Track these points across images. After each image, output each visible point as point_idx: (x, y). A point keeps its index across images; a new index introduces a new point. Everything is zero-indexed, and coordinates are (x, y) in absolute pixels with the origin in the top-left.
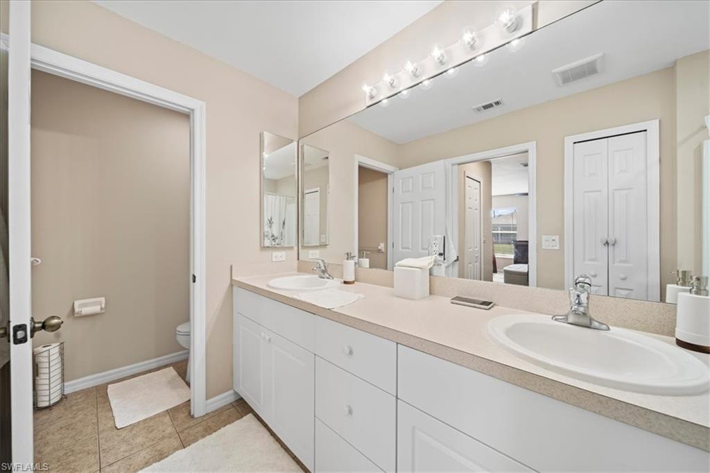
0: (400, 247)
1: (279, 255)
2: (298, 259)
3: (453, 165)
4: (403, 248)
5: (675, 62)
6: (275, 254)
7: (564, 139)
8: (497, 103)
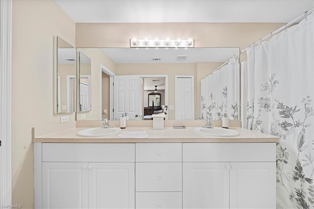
0: (118, 111)
1: (65, 118)
2: (76, 120)
3: (140, 78)
4: (119, 111)
5: (197, 63)
6: (63, 117)
7: (175, 76)
8: (160, 59)
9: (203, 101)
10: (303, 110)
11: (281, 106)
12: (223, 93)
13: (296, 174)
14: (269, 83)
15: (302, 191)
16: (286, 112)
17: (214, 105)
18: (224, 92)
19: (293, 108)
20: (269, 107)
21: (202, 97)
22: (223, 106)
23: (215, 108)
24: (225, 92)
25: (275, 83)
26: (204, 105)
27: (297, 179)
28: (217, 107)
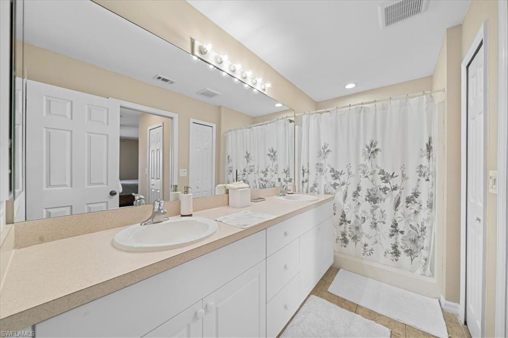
5: (221, 106)
9: (230, 162)
10: (347, 174)
11: (332, 170)
12: (269, 155)
13: (342, 220)
14: (322, 151)
15: (345, 231)
16: (336, 175)
17: (252, 168)
18: (269, 153)
19: (340, 172)
20: (322, 171)
21: (229, 157)
22: (269, 170)
23: (253, 173)
24: (271, 154)
25: (328, 151)
26: (231, 169)
27: (342, 224)
28: (258, 172)
